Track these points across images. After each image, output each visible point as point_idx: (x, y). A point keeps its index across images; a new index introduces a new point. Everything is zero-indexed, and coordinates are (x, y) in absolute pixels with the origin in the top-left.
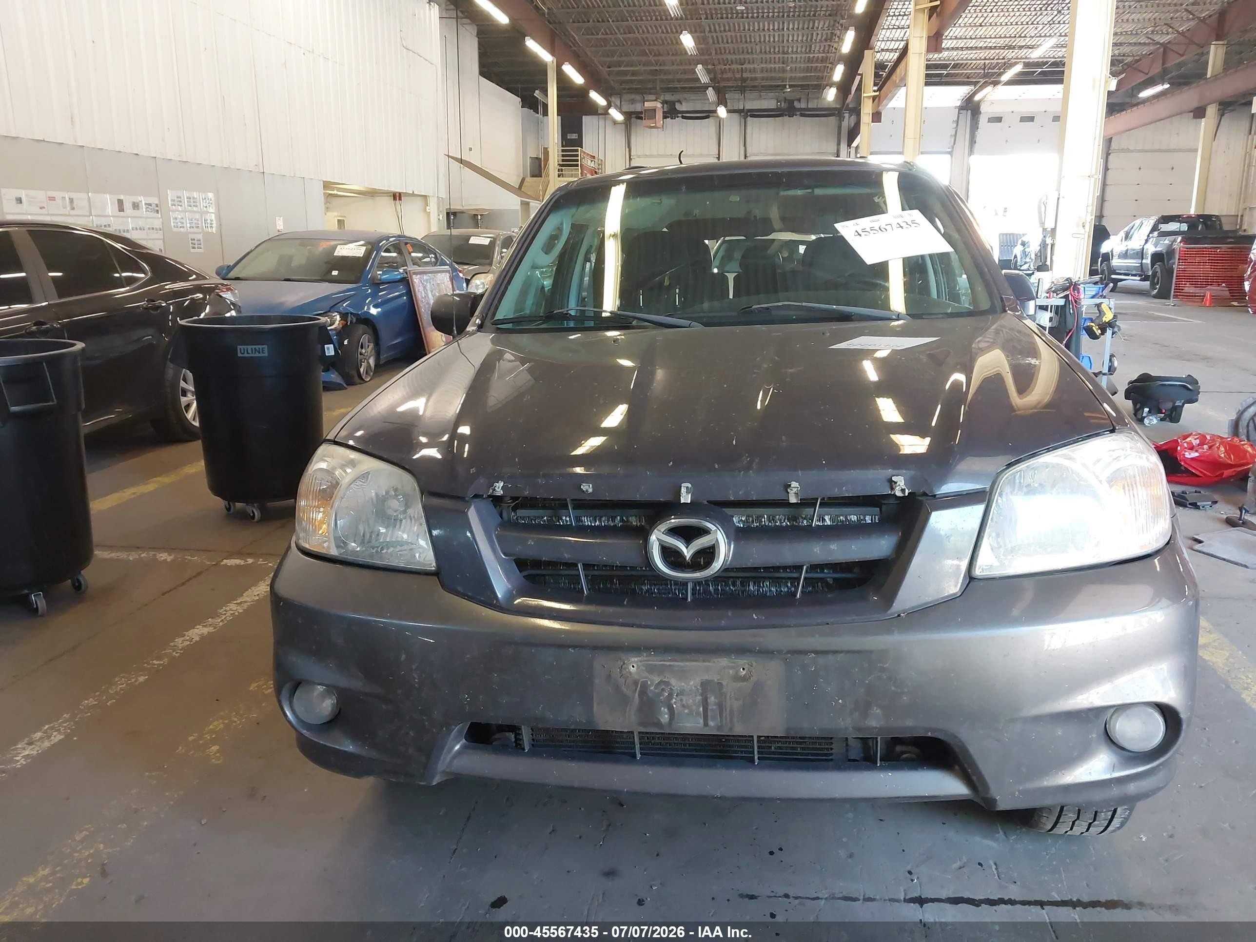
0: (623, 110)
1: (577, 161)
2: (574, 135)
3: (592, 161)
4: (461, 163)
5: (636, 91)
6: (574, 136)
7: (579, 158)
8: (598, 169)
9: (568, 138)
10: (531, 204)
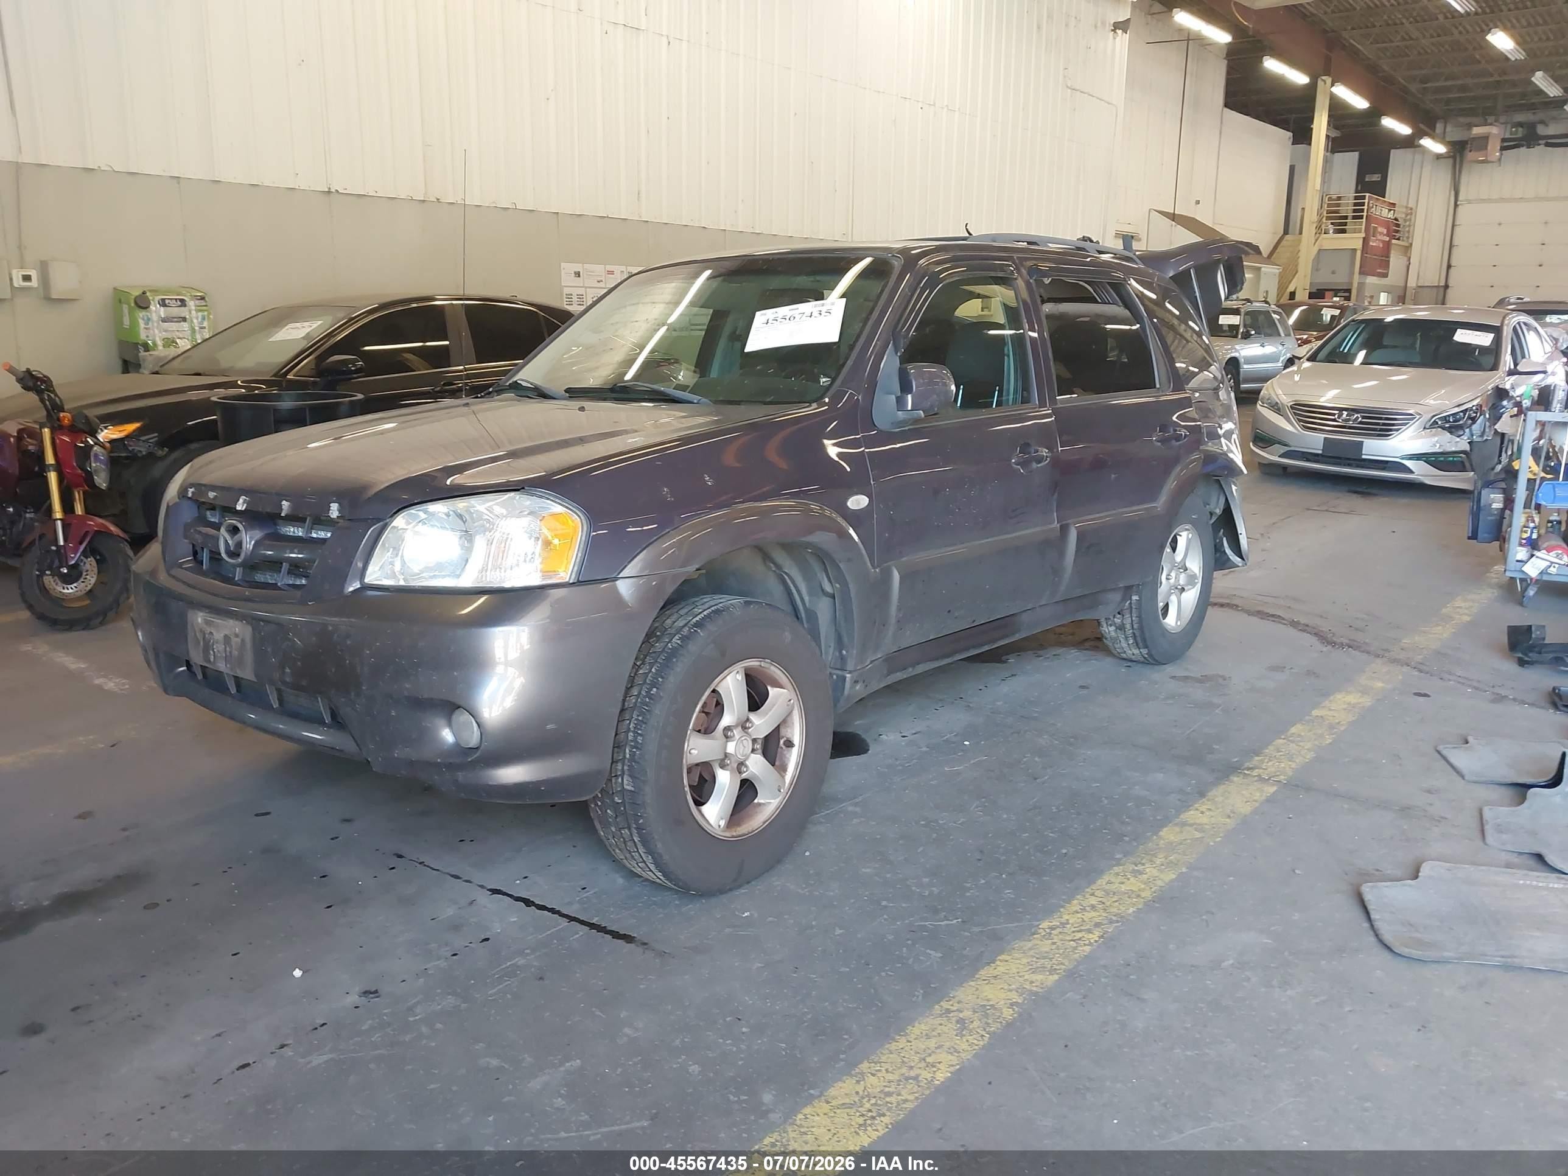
0: (1448, 140)
1: (1362, 211)
2: (1377, 175)
3: (1390, 210)
4: (1173, 221)
5: (1464, 112)
6: (1376, 178)
7: (1366, 207)
8: (1405, 221)
9: (1367, 180)
10: (1263, 269)
